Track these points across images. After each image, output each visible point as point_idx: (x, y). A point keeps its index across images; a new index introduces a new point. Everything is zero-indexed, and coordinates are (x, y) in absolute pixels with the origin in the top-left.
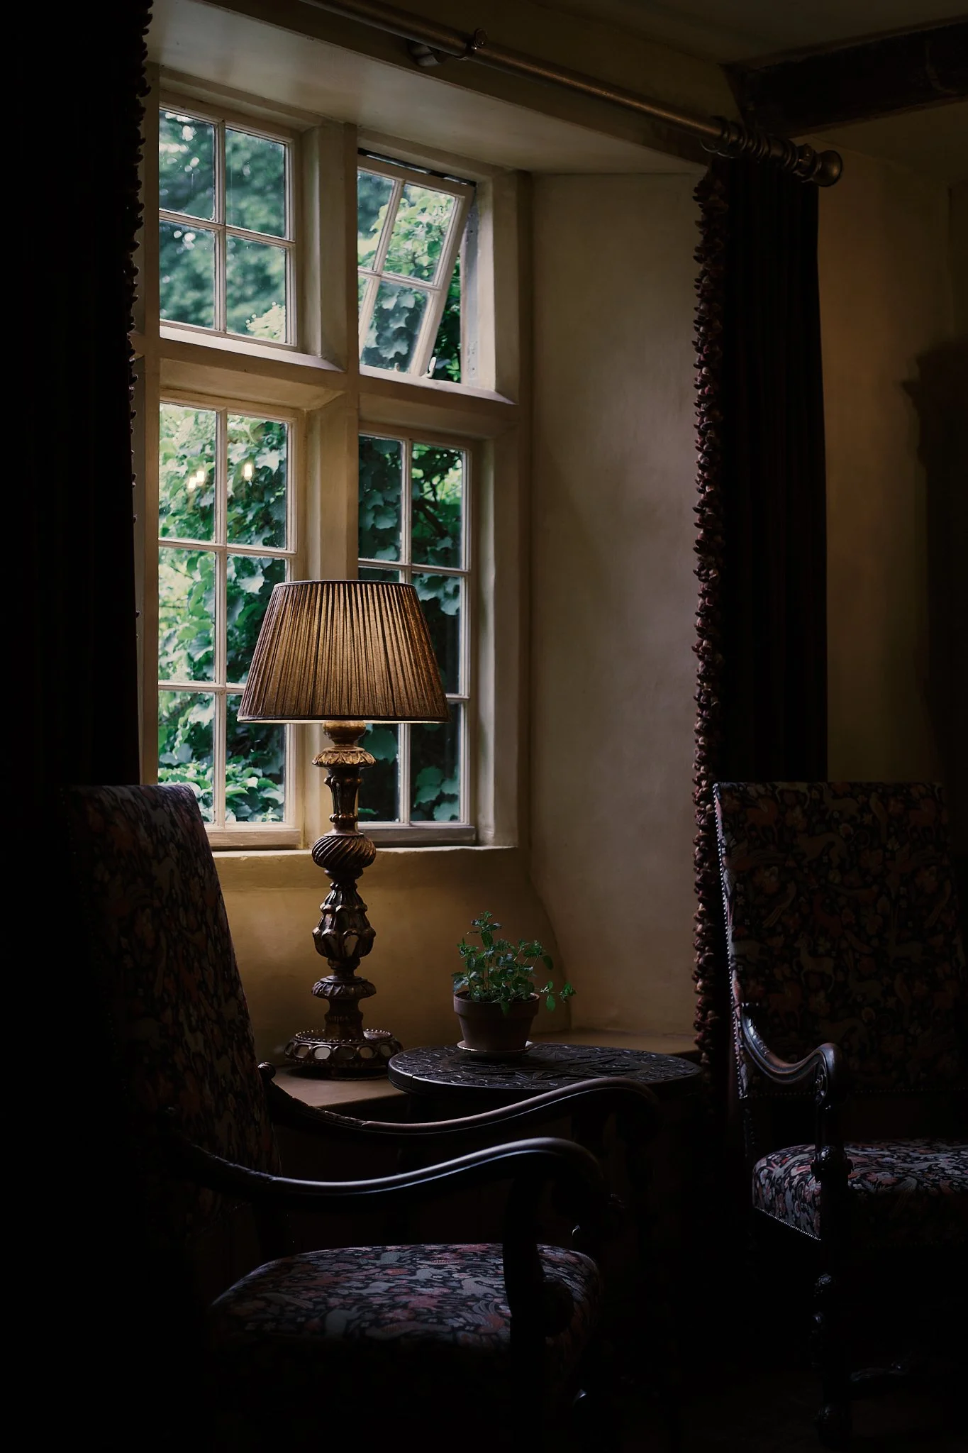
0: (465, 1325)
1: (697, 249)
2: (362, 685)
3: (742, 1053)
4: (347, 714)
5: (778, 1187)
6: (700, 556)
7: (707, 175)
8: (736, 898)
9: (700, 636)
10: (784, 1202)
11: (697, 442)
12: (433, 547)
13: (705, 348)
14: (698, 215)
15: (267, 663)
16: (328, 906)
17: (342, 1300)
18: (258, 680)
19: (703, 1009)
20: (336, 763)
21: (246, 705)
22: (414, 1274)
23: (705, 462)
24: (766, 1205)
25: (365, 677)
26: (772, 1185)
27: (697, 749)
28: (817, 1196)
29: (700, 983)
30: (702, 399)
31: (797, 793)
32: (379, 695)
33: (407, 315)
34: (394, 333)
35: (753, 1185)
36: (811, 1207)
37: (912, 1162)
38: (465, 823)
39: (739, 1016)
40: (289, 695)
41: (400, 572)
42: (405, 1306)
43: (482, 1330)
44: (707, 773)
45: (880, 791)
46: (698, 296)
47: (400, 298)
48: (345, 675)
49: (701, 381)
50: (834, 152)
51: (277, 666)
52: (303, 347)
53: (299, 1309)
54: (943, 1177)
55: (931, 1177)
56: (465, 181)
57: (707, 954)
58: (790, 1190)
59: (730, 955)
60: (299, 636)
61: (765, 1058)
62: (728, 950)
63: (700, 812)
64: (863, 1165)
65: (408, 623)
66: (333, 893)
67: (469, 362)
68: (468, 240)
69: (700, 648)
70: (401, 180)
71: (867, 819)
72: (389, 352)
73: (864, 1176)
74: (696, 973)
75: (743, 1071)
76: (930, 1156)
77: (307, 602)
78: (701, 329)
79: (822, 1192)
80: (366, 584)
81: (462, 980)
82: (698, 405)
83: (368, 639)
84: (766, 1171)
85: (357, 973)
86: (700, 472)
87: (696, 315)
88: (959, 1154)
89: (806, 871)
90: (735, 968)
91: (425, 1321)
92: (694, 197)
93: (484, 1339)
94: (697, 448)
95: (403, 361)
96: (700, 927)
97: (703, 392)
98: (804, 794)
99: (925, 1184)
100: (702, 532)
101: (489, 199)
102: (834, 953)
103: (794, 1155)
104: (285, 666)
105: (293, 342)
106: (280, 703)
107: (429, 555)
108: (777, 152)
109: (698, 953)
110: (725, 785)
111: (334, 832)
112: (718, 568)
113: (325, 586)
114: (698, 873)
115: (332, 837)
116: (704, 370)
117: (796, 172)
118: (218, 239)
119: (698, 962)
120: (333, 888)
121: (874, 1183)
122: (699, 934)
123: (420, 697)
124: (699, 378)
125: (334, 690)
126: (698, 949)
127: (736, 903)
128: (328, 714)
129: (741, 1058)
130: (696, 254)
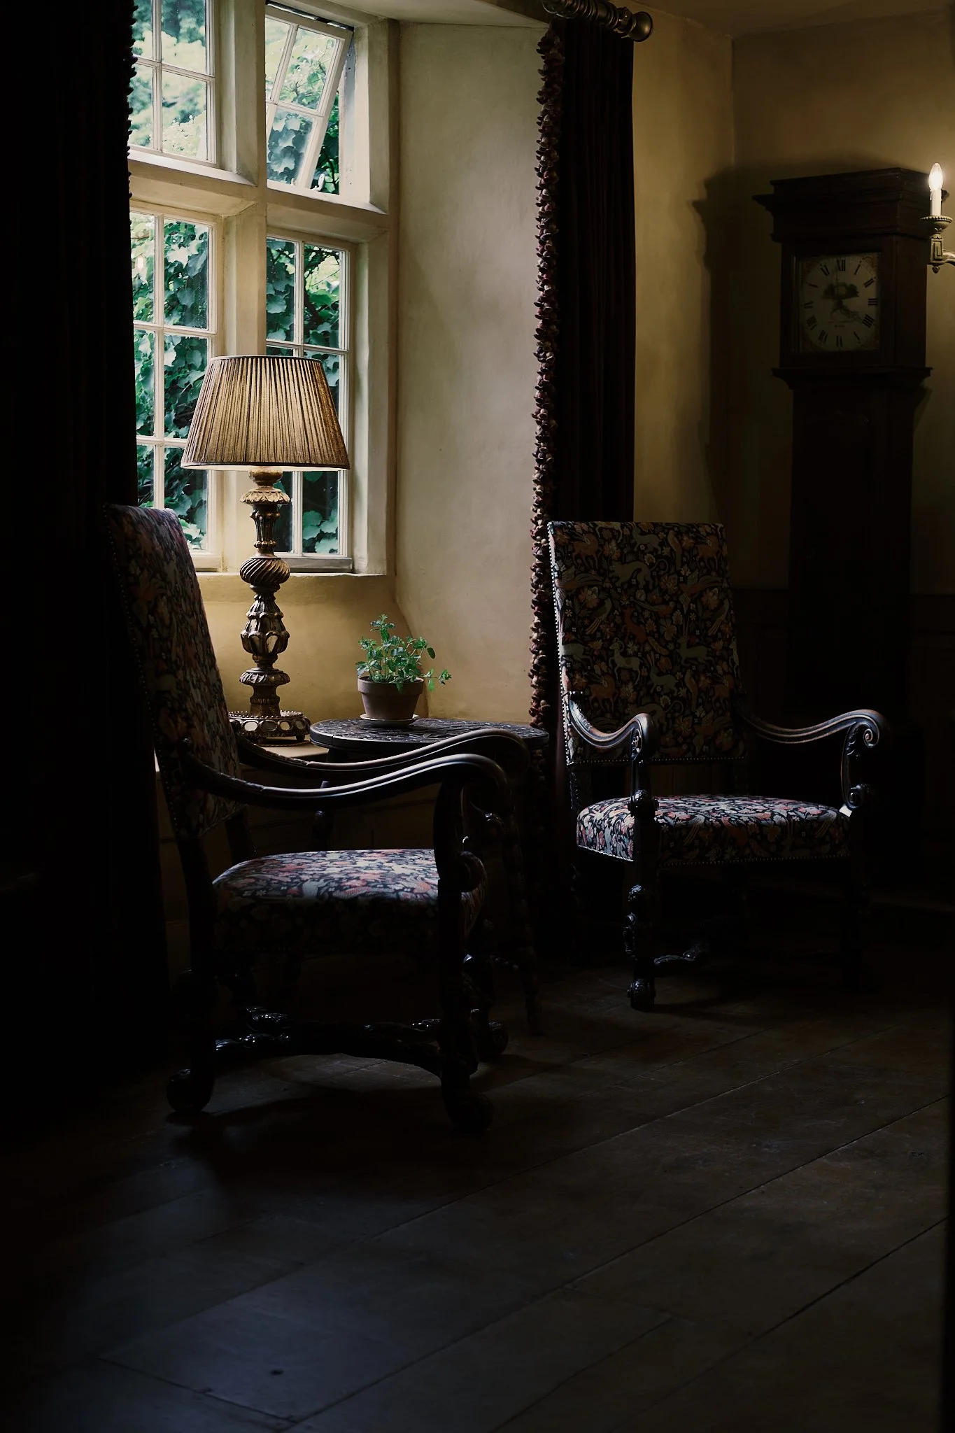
0: (404, 888)
1: (540, 93)
2: (284, 439)
3: (569, 730)
4: (273, 461)
5: (599, 827)
6: (539, 341)
7: (549, 32)
8: (565, 611)
9: (538, 405)
10: (604, 837)
11: (538, 249)
12: (315, 331)
13: (545, 173)
14: (540, 63)
15: (207, 420)
16: (253, 613)
17: (311, 877)
18: (200, 434)
19: (537, 699)
20: (260, 501)
21: (190, 454)
22: (355, 864)
23: (544, 266)
24: (588, 842)
25: (287, 432)
26: (594, 826)
27: (535, 495)
28: (631, 829)
29: (535, 679)
30: (542, 215)
31: (612, 530)
32: (298, 447)
33: (294, 136)
34: (283, 150)
35: (578, 829)
36: (626, 837)
37: (699, 806)
38: (344, 555)
39: (567, 702)
40: (227, 446)
41: (294, 350)
42: (358, 878)
43: (416, 891)
44: (543, 514)
45: (676, 529)
46: (540, 131)
47: (287, 121)
48: (271, 430)
49: (542, 201)
50: (647, 14)
51: (216, 423)
52: (221, 165)
53: (280, 882)
54: (723, 815)
55: (715, 815)
56: (344, 26)
57: (541, 656)
58: (609, 827)
59: (561, 656)
60: (234, 399)
61: (589, 732)
62: (558, 652)
63: (536, 545)
64: (664, 808)
65: (318, 391)
66: (257, 603)
67: (347, 178)
68: (347, 74)
69: (538, 415)
70: (295, 25)
71: (666, 551)
72: (279, 166)
73: (666, 814)
74: (532, 671)
75: (570, 743)
76: (712, 803)
77: (240, 373)
78: (542, 158)
79: (635, 826)
80: (286, 359)
81: (364, 667)
82: (539, 220)
83: (289, 402)
84: (588, 817)
85: (275, 666)
86: (540, 274)
87: (538, 147)
88: (734, 802)
89: (619, 590)
90: (565, 665)
91: (375, 886)
92: (537, 50)
93: (419, 896)
94: (538, 254)
95: (290, 175)
96: (535, 635)
97: (543, 209)
98: (618, 531)
99: (711, 820)
100: (541, 322)
101: (365, 41)
102: (640, 654)
103: (610, 804)
104: (224, 422)
105: (213, 160)
106: (219, 452)
107: (311, 337)
108: (602, 13)
109: (534, 655)
110: (557, 523)
111: (258, 555)
112: (553, 351)
113: (254, 360)
114: (535, 593)
115: (257, 559)
116: (544, 191)
117: (616, 30)
118: (155, 74)
119: (533, 663)
120: (257, 599)
121: (674, 819)
122: (535, 641)
123: (329, 449)
124: (540, 198)
125: (263, 442)
126: (533, 652)
127: (566, 615)
128: (259, 461)
129: (568, 734)
130: (539, 97)
